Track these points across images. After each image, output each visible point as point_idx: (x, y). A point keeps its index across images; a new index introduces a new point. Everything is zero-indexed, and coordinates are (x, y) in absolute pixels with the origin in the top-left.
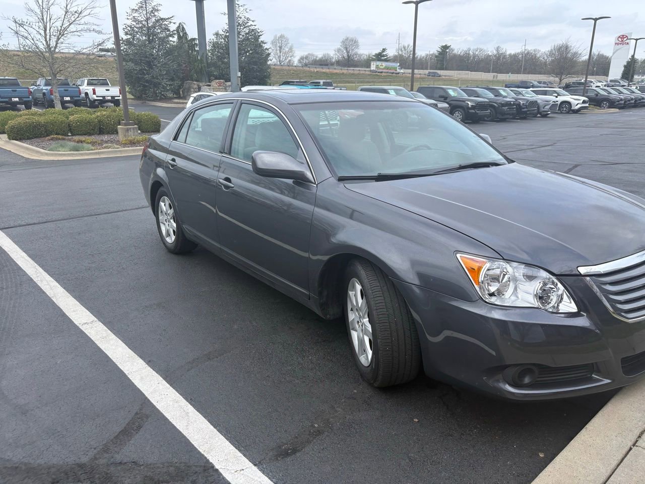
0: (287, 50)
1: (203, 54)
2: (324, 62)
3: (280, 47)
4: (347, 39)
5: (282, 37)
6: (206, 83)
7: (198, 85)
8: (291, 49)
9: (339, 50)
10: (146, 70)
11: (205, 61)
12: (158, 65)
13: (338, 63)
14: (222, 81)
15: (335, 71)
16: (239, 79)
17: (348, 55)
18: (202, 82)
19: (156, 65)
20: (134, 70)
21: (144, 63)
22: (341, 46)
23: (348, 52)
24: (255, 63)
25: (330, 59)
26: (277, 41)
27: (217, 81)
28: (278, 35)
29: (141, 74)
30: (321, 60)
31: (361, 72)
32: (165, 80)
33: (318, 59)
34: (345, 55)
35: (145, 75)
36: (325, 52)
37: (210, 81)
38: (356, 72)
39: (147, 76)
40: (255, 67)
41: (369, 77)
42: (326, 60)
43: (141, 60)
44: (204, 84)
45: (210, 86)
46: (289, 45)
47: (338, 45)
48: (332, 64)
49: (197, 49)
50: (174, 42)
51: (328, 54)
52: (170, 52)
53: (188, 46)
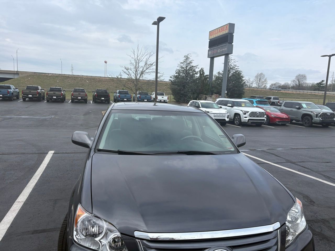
0: (263, 80)
1: (210, 82)
2: (285, 87)
3: (260, 79)
4: (300, 75)
5: (261, 74)
6: (210, 95)
7: (206, 97)
8: (265, 80)
9: (294, 81)
10: (182, 89)
11: (211, 85)
12: (188, 87)
13: (293, 88)
14: (218, 95)
15: (288, 92)
16: (226, 94)
17: (299, 84)
18: (207, 95)
19: (186, 87)
20: (177, 89)
21: (181, 86)
22: (295, 79)
23: (299, 82)
24: (236, 87)
25: (289, 85)
26: (259, 76)
27: (215, 95)
28: (260, 73)
29: (179, 91)
30: (283, 86)
31: (305, 93)
32: (190, 94)
33: (281, 85)
34: (297, 83)
35: (181, 91)
36: (286, 82)
37: (212, 95)
38: (301, 93)
39: (182, 92)
40: (236, 88)
41: (309, 96)
42: (286, 86)
43: (181, 84)
44: (209, 96)
45: (211, 97)
46: (265, 78)
47: (294, 78)
48: (289, 88)
49: (208, 80)
50: (197, 77)
51: (287, 83)
52: (194, 81)
53: (204, 78)
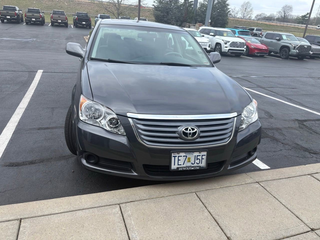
0: (249, 10)
1: (195, 9)
2: (269, 19)
3: (246, 9)
4: (286, 6)
5: (248, 3)
6: (193, 24)
7: (189, 25)
8: (251, 10)
9: (280, 12)
10: (165, 16)
11: (195, 13)
12: (172, 13)
13: (278, 19)
14: (201, 24)
15: (272, 24)
16: (210, 23)
17: (284, 15)
18: (191, 23)
19: (170, 14)
20: (160, 15)
21: (165, 12)
22: (281, 10)
23: (285, 14)
24: (221, 16)
25: (274, 17)
26: (245, 5)
27: (199, 23)
28: (246, 2)
29: (163, 18)
30: (268, 17)
31: (288, 25)
32: (173, 22)
33: (267, 16)
34: (283, 15)
35: (165, 18)
36: (272, 13)
37: (196, 23)
38: (285, 25)
39: (165, 19)
40: (220, 18)
41: (292, 29)
42: (272, 17)
43: (164, 10)
44: (192, 24)
45: (195, 26)
46: (251, 8)
47: (280, 9)
48: (274, 20)
49: (193, 6)
50: (181, 2)
51: (273, 14)
52: (178, 7)
53: (189, 5)
